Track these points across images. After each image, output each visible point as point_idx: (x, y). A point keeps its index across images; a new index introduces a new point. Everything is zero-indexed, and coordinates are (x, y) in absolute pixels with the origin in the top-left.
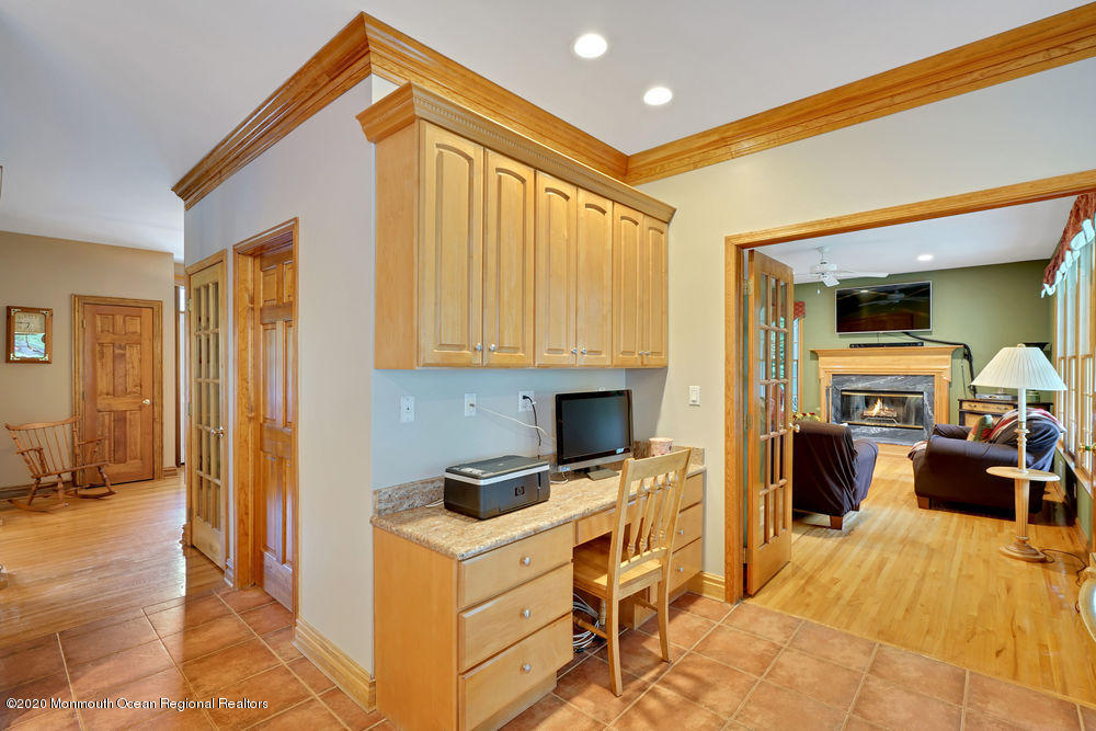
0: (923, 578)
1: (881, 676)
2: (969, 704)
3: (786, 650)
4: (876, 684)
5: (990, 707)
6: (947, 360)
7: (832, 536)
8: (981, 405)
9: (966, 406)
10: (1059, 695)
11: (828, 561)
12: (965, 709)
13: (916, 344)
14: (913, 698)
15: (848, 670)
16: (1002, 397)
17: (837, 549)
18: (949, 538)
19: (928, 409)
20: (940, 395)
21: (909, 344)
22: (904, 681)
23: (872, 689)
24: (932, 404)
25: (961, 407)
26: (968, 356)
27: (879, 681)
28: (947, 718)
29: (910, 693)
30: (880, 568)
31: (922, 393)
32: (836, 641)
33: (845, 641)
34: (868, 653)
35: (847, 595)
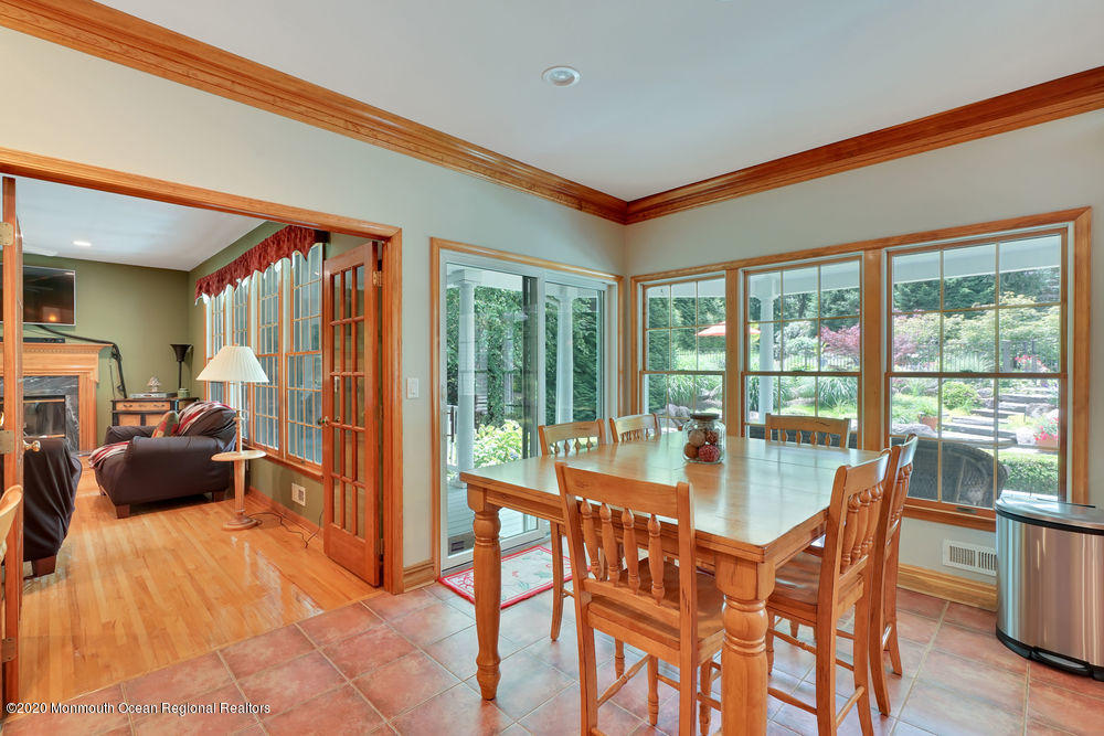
0: (192, 578)
1: (249, 674)
2: (319, 645)
3: (137, 724)
4: (252, 682)
5: (329, 636)
6: (94, 359)
7: (48, 584)
8: (138, 404)
9: (120, 407)
10: (348, 603)
11: (75, 610)
12: (320, 649)
13: (55, 340)
14: (286, 669)
15: (218, 690)
16: (157, 395)
17: (72, 593)
18: (175, 535)
19: (71, 415)
20: (87, 397)
21: (46, 340)
22: (267, 662)
23: (252, 689)
24: (76, 409)
25: (114, 408)
26: (116, 355)
27: (251, 678)
28: (318, 664)
29: (279, 668)
30: (145, 588)
31: (64, 397)
32: (179, 676)
33: (188, 670)
34: (218, 664)
35: (140, 629)
